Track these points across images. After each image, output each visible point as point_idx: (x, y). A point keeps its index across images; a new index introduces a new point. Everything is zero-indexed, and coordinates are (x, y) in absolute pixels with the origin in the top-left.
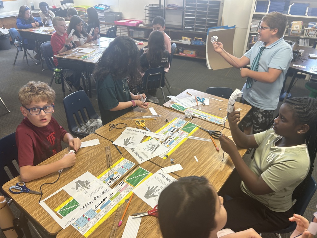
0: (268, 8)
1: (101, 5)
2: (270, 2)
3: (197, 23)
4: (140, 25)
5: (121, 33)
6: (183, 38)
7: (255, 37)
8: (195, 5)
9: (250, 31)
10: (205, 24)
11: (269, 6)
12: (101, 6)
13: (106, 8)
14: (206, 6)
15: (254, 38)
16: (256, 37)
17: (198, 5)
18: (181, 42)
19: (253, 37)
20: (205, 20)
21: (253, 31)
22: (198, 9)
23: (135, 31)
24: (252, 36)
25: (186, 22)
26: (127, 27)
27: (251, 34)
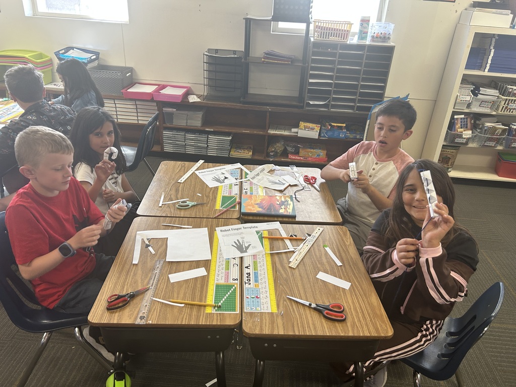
0: (489, 62)
1: (72, 48)
2: (493, 51)
3: (336, 93)
4: (193, 99)
5: (139, 118)
6: (302, 124)
7: (461, 119)
8: (334, 55)
9: (454, 108)
10: (354, 94)
11: (490, 58)
12: (71, 51)
13: (92, 58)
14: (360, 57)
15: (459, 121)
16: (464, 118)
17: (341, 55)
18: (297, 133)
19: (457, 119)
20: (355, 87)
21: (459, 108)
22: (340, 63)
23: (178, 112)
24: (456, 117)
25: (310, 91)
26: (155, 104)
27: (454, 113)
